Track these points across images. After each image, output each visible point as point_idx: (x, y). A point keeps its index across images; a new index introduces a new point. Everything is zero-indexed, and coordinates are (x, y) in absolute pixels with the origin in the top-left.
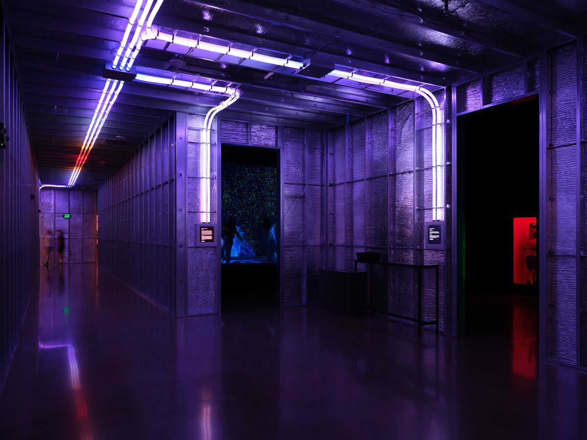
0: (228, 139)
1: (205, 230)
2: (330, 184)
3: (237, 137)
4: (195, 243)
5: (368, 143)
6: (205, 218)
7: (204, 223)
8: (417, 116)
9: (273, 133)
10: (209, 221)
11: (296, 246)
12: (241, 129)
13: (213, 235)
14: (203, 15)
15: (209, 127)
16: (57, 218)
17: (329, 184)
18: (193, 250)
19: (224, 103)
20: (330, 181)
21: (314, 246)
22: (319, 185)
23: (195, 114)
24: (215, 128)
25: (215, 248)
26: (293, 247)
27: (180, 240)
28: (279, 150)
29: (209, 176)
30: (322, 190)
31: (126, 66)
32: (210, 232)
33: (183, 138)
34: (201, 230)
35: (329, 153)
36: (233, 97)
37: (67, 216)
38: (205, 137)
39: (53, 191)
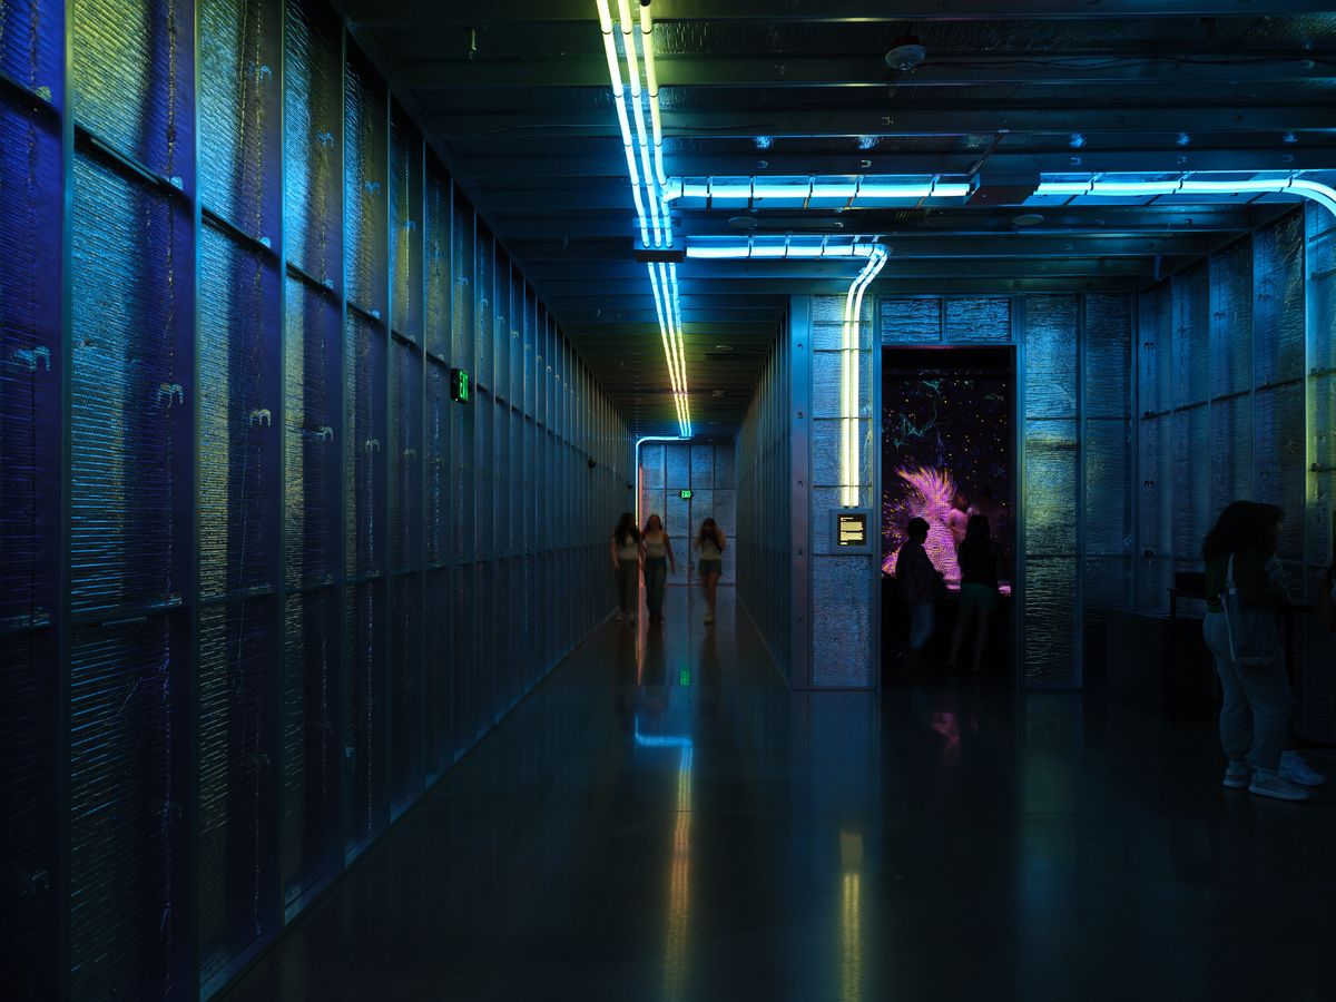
0: (899, 336)
1: (847, 521)
2: (1147, 414)
3: (917, 330)
4: (830, 548)
5: (1217, 314)
6: (850, 498)
7: (846, 507)
8: (1314, 243)
9: (1002, 312)
10: (856, 503)
11: (1059, 556)
12: (926, 312)
13: (864, 532)
14: (755, 144)
15: (857, 318)
16: (669, 499)
17: (1142, 415)
18: (825, 561)
19: (866, 271)
20: (1146, 405)
21: (1104, 556)
22: (1119, 419)
23: (830, 295)
24: (870, 317)
25: (870, 556)
26: (1049, 557)
27: (798, 540)
28: (1014, 348)
29: (856, 414)
30: (1127, 430)
31: (664, 240)
32: (858, 526)
33: (805, 344)
34: (839, 522)
35: (1142, 343)
36: (874, 258)
37: (686, 494)
38: (850, 337)
39: (662, 448)
